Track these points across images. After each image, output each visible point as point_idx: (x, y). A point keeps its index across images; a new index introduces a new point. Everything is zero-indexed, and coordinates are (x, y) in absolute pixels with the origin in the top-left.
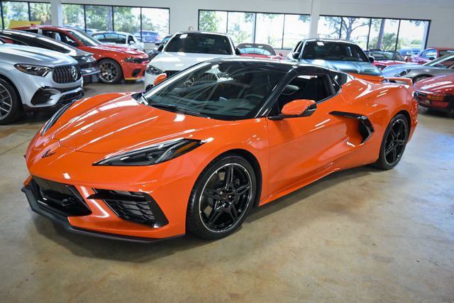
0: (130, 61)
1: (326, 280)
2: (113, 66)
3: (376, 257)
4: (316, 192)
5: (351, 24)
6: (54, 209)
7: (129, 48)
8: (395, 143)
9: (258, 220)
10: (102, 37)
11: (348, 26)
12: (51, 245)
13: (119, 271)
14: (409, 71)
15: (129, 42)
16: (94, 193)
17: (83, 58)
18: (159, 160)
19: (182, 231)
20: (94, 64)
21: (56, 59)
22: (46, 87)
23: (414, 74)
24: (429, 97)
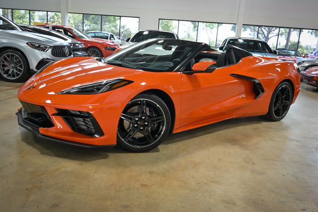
0: (108, 49)
1: (212, 182)
2: (97, 52)
3: (253, 171)
4: (219, 131)
5: (268, 34)
6: (32, 124)
7: (108, 42)
8: (282, 103)
9: (174, 144)
10: (93, 35)
11: (266, 36)
12: (29, 148)
13: (69, 166)
14: (303, 62)
15: (110, 39)
16: (56, 112)
17: (77, 45)
18: (100, 91)
19: (115, 143)
20: (83, 49)
21: (56, 42)
22: (47, 59)
23: (306, 64)
24: (315, 78)
